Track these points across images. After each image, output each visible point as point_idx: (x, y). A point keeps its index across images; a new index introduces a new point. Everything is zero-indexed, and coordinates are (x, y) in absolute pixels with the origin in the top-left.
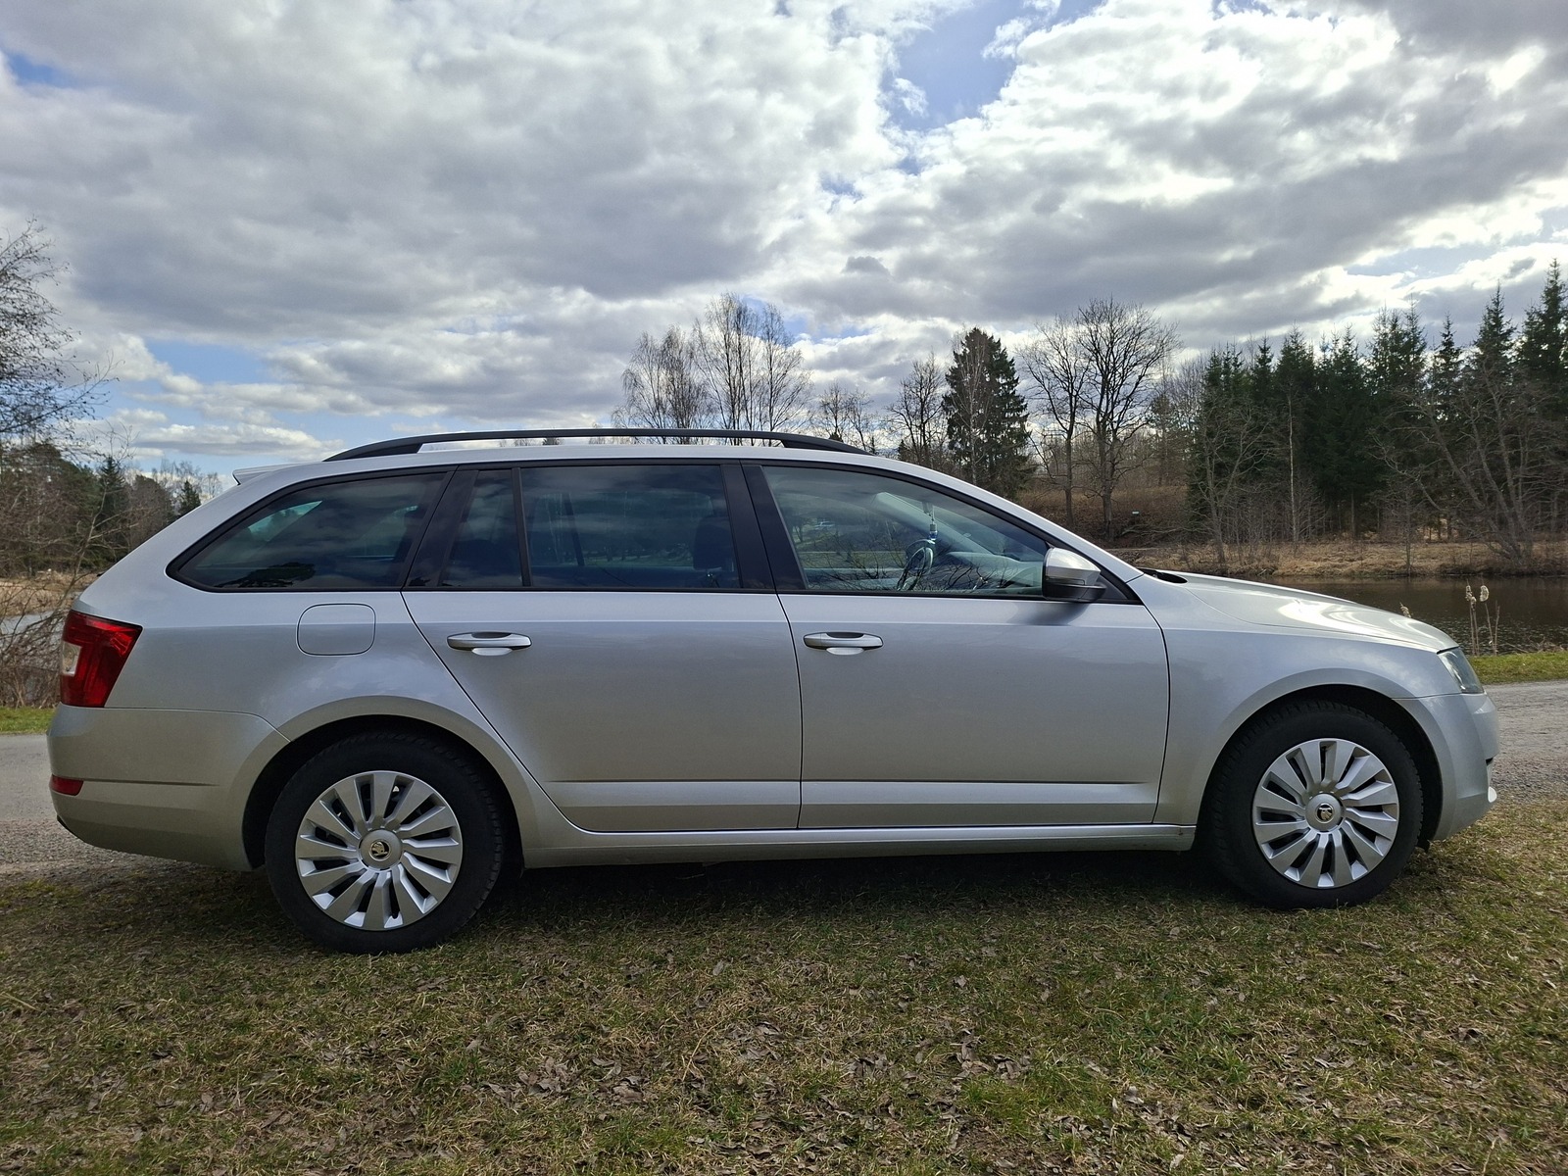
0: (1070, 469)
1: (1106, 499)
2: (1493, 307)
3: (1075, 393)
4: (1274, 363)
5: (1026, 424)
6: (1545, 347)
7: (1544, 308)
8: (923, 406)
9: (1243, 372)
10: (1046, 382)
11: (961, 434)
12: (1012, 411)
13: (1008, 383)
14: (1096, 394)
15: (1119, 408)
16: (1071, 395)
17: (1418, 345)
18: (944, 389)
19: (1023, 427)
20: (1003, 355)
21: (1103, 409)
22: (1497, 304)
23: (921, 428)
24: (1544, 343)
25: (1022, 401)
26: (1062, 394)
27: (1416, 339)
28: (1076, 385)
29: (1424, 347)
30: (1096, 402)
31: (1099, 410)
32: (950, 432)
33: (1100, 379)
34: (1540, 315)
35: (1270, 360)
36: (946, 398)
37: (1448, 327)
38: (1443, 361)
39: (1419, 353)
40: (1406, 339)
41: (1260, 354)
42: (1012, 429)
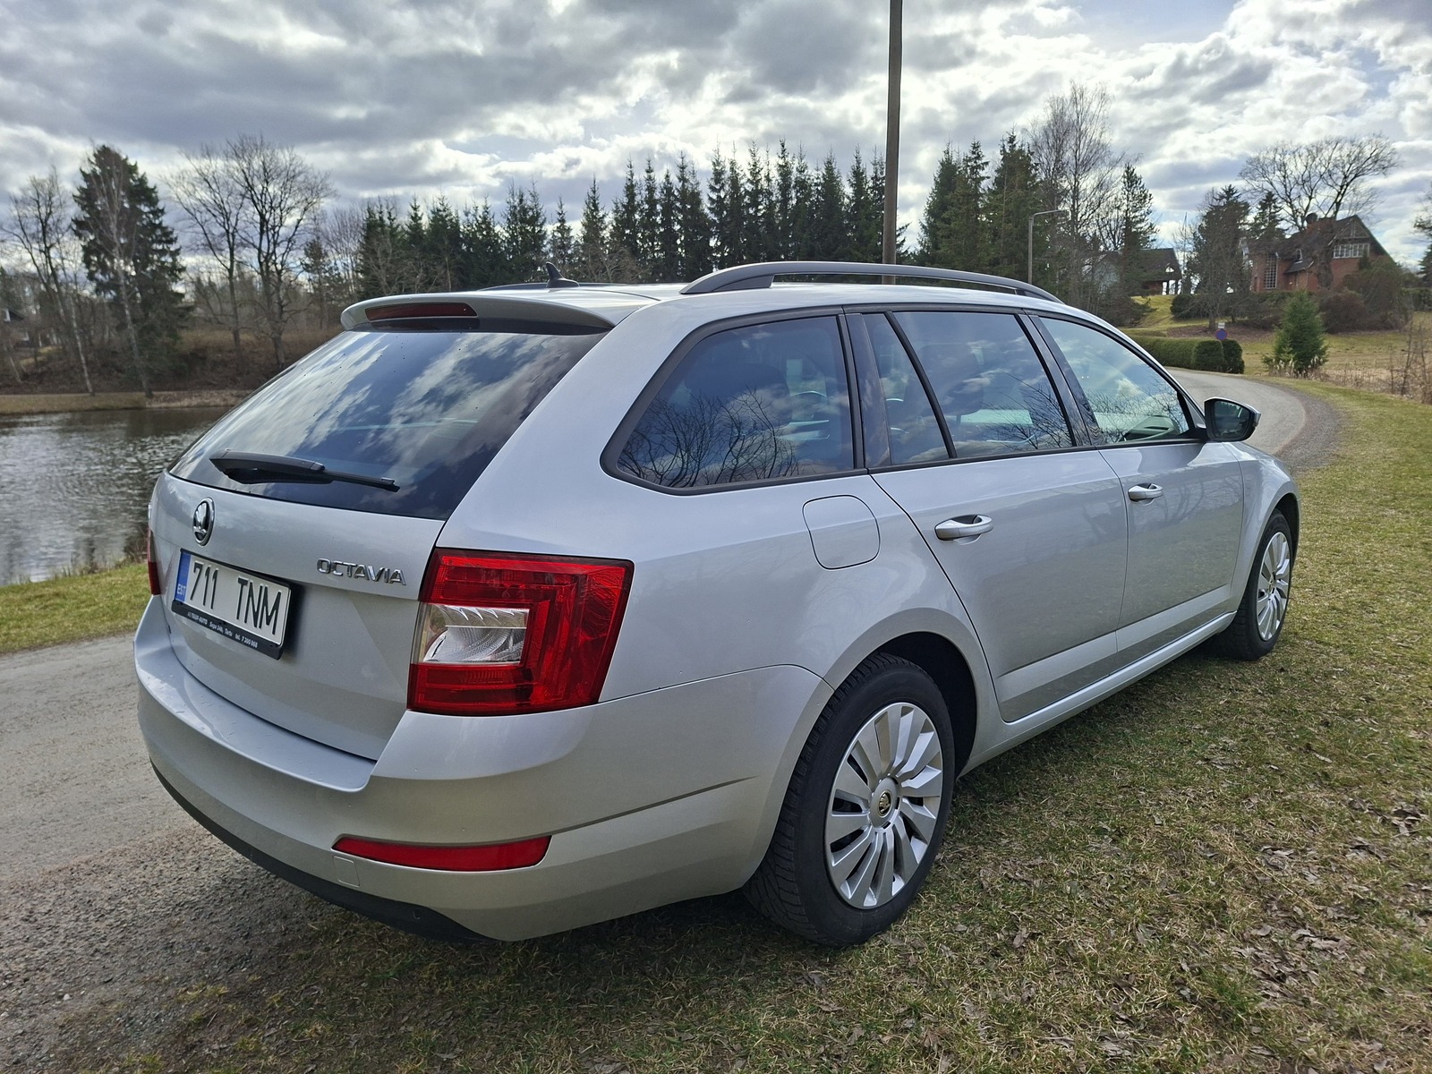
0: (235, 309)
1: (277, 341)
2: (591, 194)
3: (231, 231)
4: (425, 222)
5: (178, 257)
6: (627, 232)
7: (626, 200)
8: (44, 228)
9: (398, 226)
10: (198, 215)
11: (102, 266)
12: (160, 242)
13: (152, 212)
14: (254, 232)
15: (280, 250)
16: (227, 231)
17: (540, 220)
18: (73, 210)
19: (175, 260)
20: (142, 181)
21: (264, 249)
22: (594, 192)
23: (46, 251)
24: (628, 228)
25: (171, 233)
26: (218, 230)
27: (538, 214)
28: (233, 220)
29: (544, 221)
30: (257, 244)
31: (260, 251)
32: (87, 261)
33: (257, 218)
34: (623, 206)
35: (420, 218)
36: (76, 221)
37: (561, 207)
38: (560, 235)
39: (541, 225)
40: (531, 213)
41: (412, 212)
42: (163, 263)
